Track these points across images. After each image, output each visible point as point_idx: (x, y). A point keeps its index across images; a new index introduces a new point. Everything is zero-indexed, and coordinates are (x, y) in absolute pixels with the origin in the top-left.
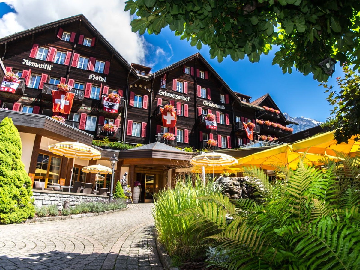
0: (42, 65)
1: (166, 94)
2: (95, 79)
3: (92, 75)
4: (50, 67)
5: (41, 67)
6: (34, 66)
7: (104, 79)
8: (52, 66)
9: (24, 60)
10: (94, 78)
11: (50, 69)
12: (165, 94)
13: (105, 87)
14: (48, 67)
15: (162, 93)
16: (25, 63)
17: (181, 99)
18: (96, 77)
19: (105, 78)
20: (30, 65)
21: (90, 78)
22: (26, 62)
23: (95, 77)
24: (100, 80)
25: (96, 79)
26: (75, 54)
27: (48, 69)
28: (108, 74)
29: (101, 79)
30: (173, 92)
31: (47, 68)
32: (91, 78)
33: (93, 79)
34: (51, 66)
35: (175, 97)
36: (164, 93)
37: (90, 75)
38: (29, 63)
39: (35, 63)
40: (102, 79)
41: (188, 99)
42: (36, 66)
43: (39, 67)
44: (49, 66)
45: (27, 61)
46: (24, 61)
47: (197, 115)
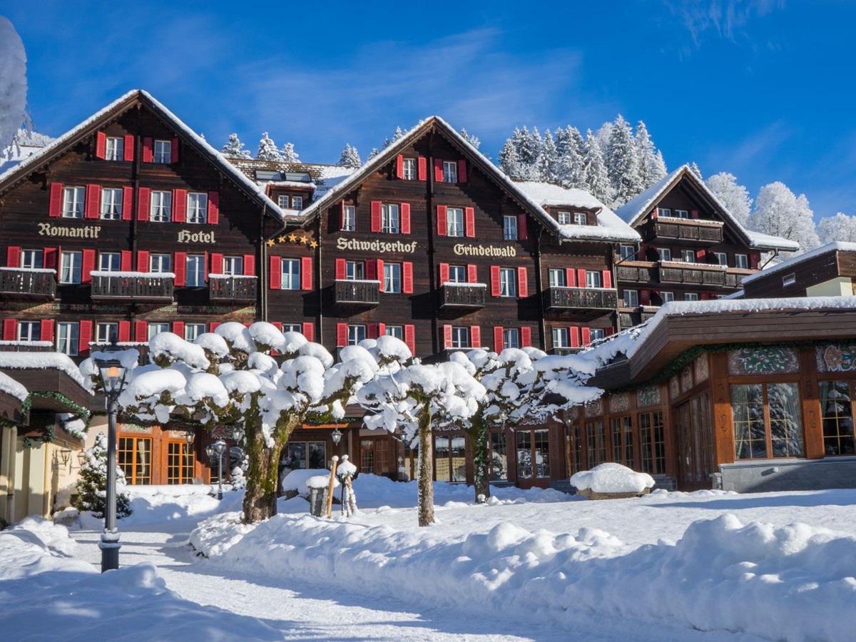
0: (78, 229)
1: (355, 244)
2: (191, 240)
3: (184, 231)
4: (95, 232)
5: (78, 235)
6: (63, 235)
7: (210, 235)
8: (98, 229)
9: (41, 224)
10: (189, 239)
11: (96, 236)
12: (352, 246)
13: (213, 254)
14: (92, 231)
15: (346, 244)
16: (45, 231)
17: (394, 250)
18: (193, 236)
19: (212, 233)
20: (54, 235)
21: (180, 240)
22: (46, 229)
23: (191, 234)
24: (202, 241)
25: (193, 239)
26: (140, 188)
27: (92, 236)
28: (217, 223)
29: (203, 239)
30: (373, 236)
31: (89, 233)
32: (183, 239)
33: (187, 241)
34: (96, 227)
35: (378, 249)
36: (351, 242)
37: (180, 233)
38: (52, 230)
39: (63, 228)
40: (205, 237)
41: (411, 248)
42: (67, 235)
43: (74, 235)
44: (94, 229)
45: (46, 227)
46: (41, 228)
47: (435, 283)
